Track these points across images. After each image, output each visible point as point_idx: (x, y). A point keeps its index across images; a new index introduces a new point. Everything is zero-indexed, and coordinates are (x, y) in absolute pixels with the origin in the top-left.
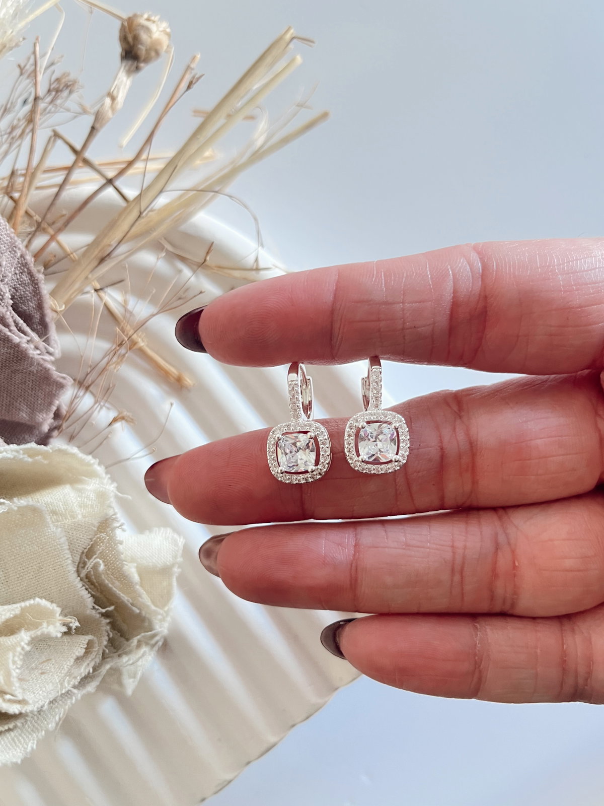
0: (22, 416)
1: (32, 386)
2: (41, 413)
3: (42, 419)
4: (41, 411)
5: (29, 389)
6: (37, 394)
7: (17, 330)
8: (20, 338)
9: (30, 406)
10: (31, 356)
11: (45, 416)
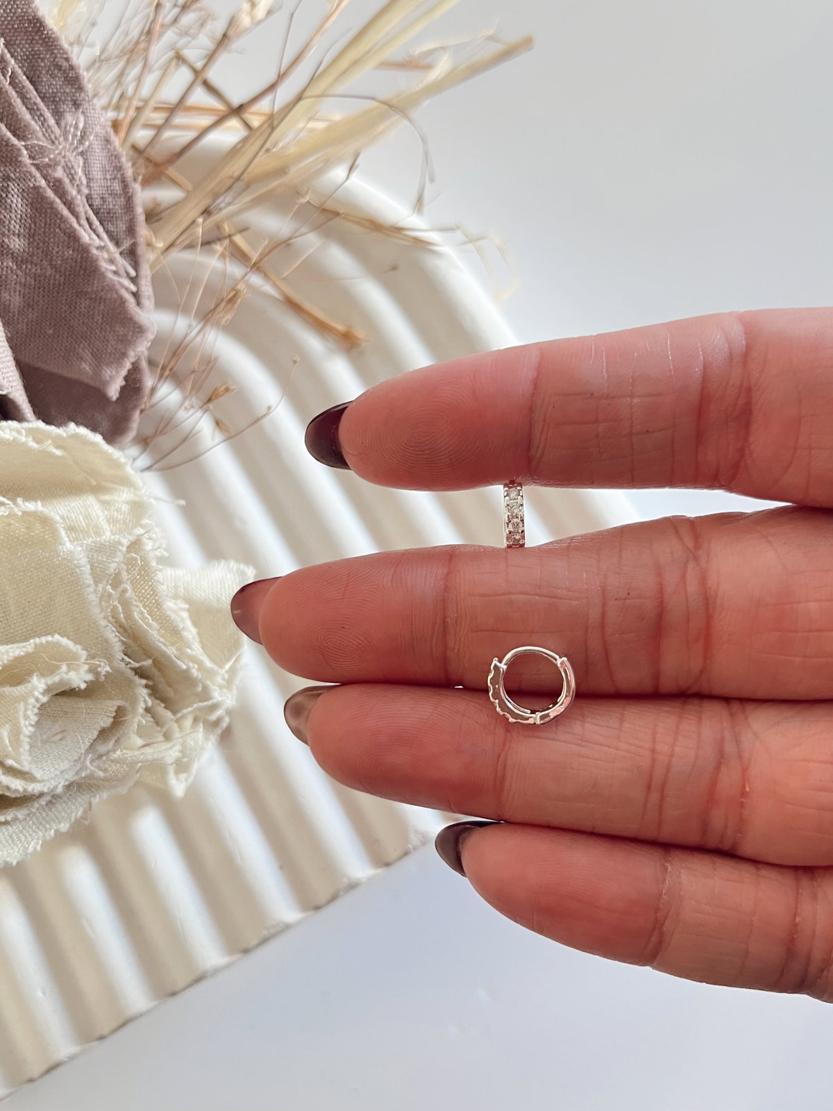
0: (84, 368)
1: (102, 324)
2: (110, 368)
3: (110, 377)
4: (109, 364)
5: (97, 328)
6: (107, 338)
7: (87, 227)
8: (91, 239)
9: (97, 356)
10: (103, 270)
11: (114, 373)
